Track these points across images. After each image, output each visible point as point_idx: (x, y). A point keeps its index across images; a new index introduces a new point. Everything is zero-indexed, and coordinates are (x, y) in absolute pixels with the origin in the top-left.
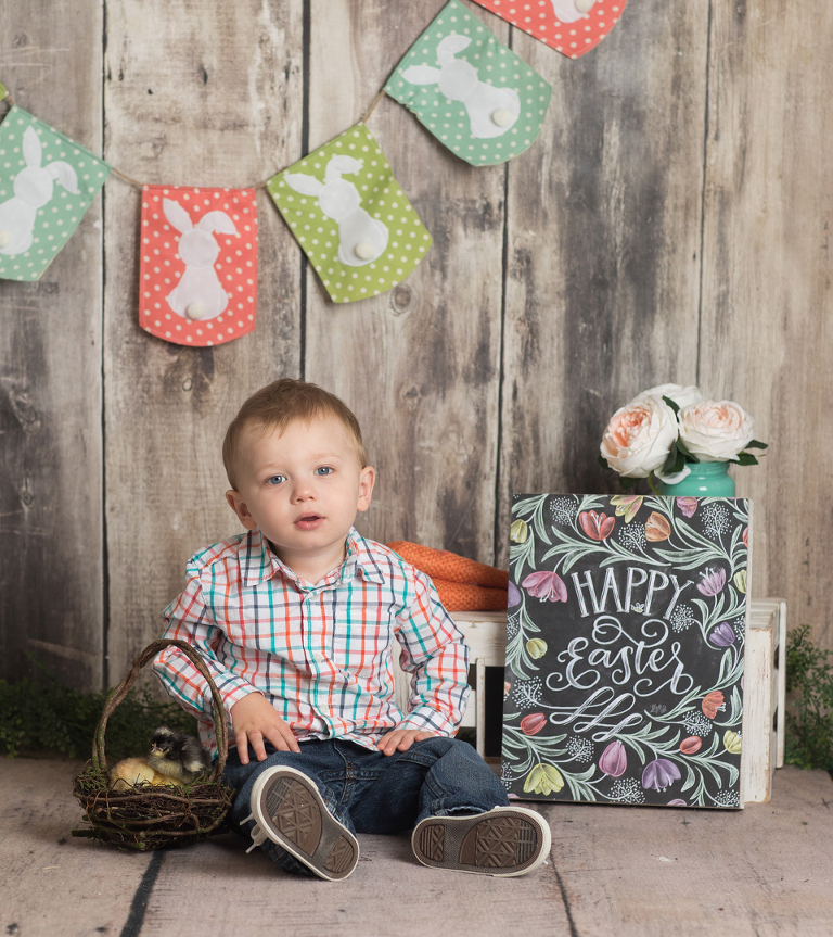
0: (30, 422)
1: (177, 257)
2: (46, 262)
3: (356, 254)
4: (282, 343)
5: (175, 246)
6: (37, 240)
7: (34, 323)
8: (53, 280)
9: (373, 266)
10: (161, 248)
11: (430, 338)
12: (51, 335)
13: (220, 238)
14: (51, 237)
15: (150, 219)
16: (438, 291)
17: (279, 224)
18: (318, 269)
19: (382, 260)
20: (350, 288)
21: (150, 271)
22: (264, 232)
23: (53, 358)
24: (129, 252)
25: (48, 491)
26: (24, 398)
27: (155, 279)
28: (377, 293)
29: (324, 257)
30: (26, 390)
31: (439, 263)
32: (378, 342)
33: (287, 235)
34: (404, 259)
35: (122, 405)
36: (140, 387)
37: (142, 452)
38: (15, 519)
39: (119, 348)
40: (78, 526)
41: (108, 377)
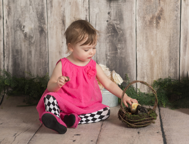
0: (120, 31)
4: (176, 12)
7: (120, 9)
12: (124, 12)
23: (125, 17)
25: (124, 47)
26: (118, 26)
30: (119, 24)
35: (140, 27)
36: (144, 23)
37: (145, 37)
38: (116, 53)
39: (140, 14)
40: (130, 54)
41: (137, 21)
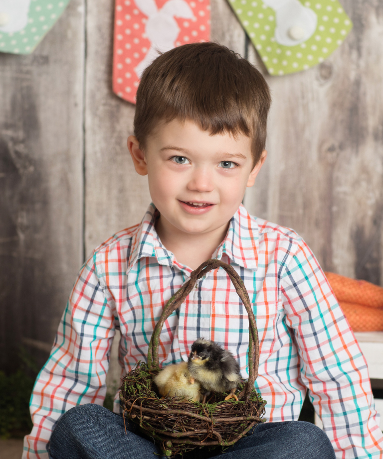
0: (25, 167)
1: (145, 36)
2: (38, 39)
3: (290, 36)
5: (143, 28)
6: (31, 21)
7: (29, 88)
8: (45, 53)
9: (303, 46)
10: (131, 28)
11: (347, 105)
12: (43, 98)
13: (180, 21)
14: (42, 19)
15: (123, 4)
16: (353, 66)
17: (227, 11)
18: (259, 47)
19: (311, 41)
20: (285, 63)
21: (123, 47)
22: (215, 17)
23: (44, 116)
24: (106, 31)
25: (39, 222)
26: (21, 148)
27: (127, 54)
28: (306, 67)
29: (263, 37)
30: (23, 141)
31: (356, 44)
32: (305, 107)
33: (234, 20)
34: (329, 40)
35: (99, 155)
36: (113, 140)
37: (115, 192)
38: (13, 244)
39: (97, 109)
40: (63, 251)
41: (89, 133)
